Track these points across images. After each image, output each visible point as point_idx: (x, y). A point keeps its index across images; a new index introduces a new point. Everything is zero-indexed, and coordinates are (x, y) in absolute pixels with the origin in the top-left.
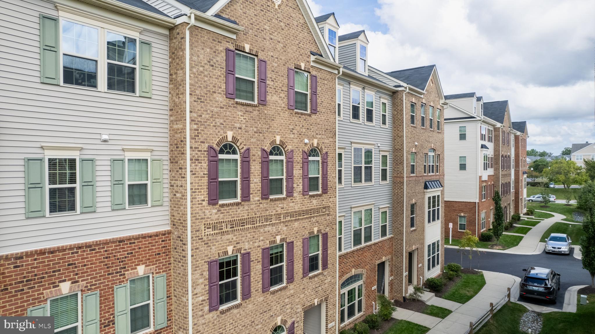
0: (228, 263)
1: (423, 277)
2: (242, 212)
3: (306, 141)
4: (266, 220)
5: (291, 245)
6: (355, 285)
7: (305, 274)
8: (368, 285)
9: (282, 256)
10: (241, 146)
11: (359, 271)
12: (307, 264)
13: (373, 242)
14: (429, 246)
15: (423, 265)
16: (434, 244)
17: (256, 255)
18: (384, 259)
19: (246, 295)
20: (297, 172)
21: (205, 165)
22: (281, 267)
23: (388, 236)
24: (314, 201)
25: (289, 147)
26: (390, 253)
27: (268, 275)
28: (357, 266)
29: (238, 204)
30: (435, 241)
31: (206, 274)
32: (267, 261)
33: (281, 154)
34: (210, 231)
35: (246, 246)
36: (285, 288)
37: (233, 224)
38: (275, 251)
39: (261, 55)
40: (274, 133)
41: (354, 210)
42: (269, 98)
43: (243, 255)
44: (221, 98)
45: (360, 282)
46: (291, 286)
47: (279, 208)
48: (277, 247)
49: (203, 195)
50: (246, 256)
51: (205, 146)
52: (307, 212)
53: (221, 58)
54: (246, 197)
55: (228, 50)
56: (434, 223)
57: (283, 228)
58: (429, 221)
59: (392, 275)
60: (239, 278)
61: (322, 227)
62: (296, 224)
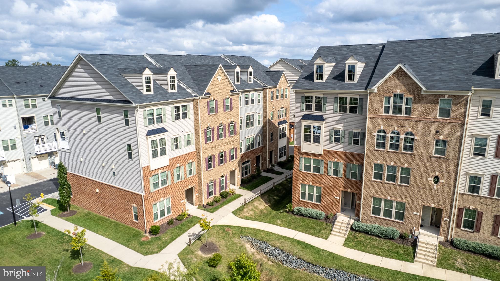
0: (210, 158)
1: (277, 161)
2: (212, 145)
3: (229, 120)
4: (219, 146)
5: (225, 152)
6: (248, 164)
7: (230, 161)
8: (253, 164)
9: (223, 156)
10: (212, 127)
11: (249, 159)
12: (230, 158)
13: (254, 148)
14: (280, 148)
15: (277, 156)
16: (283, 147)
17: (216, 156)
18: (259, 154)
19: (214, 167)
20: (227, 130)
21: (204, 134)
22: (223, 159)
23: (261, 146)
24: (232, 138)
25: (224, 123)
26: (262, 152)
27: (219, 161)
28: (247, 158)
29: (211, 143)
30: (283, 145)
31: (205, 161)
32: (219, 157)
33: (222, 126)
34: (206, 150)
35: (214, 154)
36: (224, 165)
37: (210, 148)
38: (221, 154)
39: (216, 100)
40: (220, 121)
41: (246, 138)
42: (218, 111)
43: (213, 156)
44: (207, 115)
45: (249, 163)
46: (226, 164)
47: (222, 142)
48: (221, 153)
49: (204, 142)
50: (214, 156)
51: (203, 129)
52: (230, 142)
53: (206, 104)
54: (213, 140)
55: (208, 101)
56: (283, 138)
57: (223, 147)
58: (280, 138)
59: (263, 160)
60: (212, 162)
61: (235, 146)
62: (227, 146)
